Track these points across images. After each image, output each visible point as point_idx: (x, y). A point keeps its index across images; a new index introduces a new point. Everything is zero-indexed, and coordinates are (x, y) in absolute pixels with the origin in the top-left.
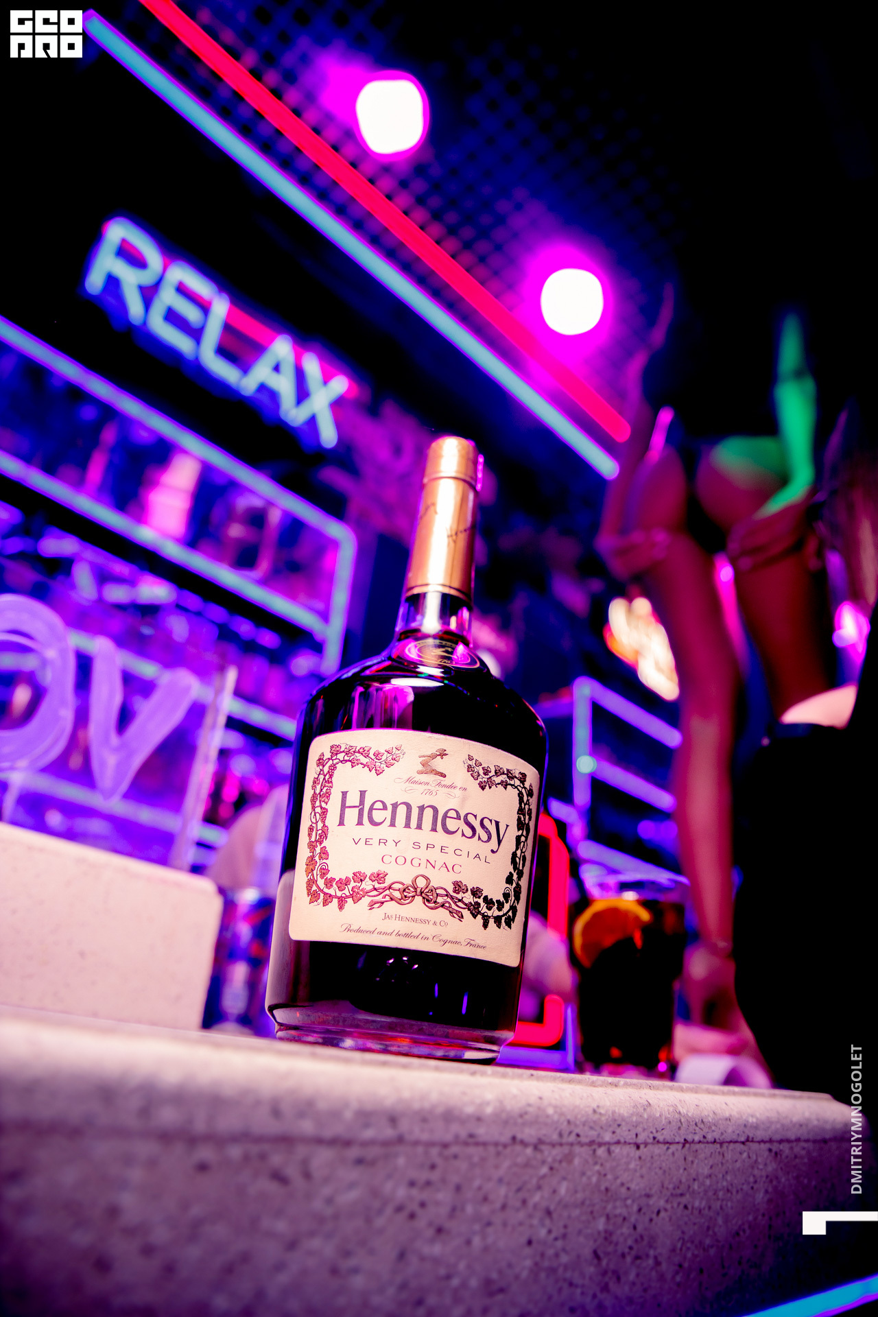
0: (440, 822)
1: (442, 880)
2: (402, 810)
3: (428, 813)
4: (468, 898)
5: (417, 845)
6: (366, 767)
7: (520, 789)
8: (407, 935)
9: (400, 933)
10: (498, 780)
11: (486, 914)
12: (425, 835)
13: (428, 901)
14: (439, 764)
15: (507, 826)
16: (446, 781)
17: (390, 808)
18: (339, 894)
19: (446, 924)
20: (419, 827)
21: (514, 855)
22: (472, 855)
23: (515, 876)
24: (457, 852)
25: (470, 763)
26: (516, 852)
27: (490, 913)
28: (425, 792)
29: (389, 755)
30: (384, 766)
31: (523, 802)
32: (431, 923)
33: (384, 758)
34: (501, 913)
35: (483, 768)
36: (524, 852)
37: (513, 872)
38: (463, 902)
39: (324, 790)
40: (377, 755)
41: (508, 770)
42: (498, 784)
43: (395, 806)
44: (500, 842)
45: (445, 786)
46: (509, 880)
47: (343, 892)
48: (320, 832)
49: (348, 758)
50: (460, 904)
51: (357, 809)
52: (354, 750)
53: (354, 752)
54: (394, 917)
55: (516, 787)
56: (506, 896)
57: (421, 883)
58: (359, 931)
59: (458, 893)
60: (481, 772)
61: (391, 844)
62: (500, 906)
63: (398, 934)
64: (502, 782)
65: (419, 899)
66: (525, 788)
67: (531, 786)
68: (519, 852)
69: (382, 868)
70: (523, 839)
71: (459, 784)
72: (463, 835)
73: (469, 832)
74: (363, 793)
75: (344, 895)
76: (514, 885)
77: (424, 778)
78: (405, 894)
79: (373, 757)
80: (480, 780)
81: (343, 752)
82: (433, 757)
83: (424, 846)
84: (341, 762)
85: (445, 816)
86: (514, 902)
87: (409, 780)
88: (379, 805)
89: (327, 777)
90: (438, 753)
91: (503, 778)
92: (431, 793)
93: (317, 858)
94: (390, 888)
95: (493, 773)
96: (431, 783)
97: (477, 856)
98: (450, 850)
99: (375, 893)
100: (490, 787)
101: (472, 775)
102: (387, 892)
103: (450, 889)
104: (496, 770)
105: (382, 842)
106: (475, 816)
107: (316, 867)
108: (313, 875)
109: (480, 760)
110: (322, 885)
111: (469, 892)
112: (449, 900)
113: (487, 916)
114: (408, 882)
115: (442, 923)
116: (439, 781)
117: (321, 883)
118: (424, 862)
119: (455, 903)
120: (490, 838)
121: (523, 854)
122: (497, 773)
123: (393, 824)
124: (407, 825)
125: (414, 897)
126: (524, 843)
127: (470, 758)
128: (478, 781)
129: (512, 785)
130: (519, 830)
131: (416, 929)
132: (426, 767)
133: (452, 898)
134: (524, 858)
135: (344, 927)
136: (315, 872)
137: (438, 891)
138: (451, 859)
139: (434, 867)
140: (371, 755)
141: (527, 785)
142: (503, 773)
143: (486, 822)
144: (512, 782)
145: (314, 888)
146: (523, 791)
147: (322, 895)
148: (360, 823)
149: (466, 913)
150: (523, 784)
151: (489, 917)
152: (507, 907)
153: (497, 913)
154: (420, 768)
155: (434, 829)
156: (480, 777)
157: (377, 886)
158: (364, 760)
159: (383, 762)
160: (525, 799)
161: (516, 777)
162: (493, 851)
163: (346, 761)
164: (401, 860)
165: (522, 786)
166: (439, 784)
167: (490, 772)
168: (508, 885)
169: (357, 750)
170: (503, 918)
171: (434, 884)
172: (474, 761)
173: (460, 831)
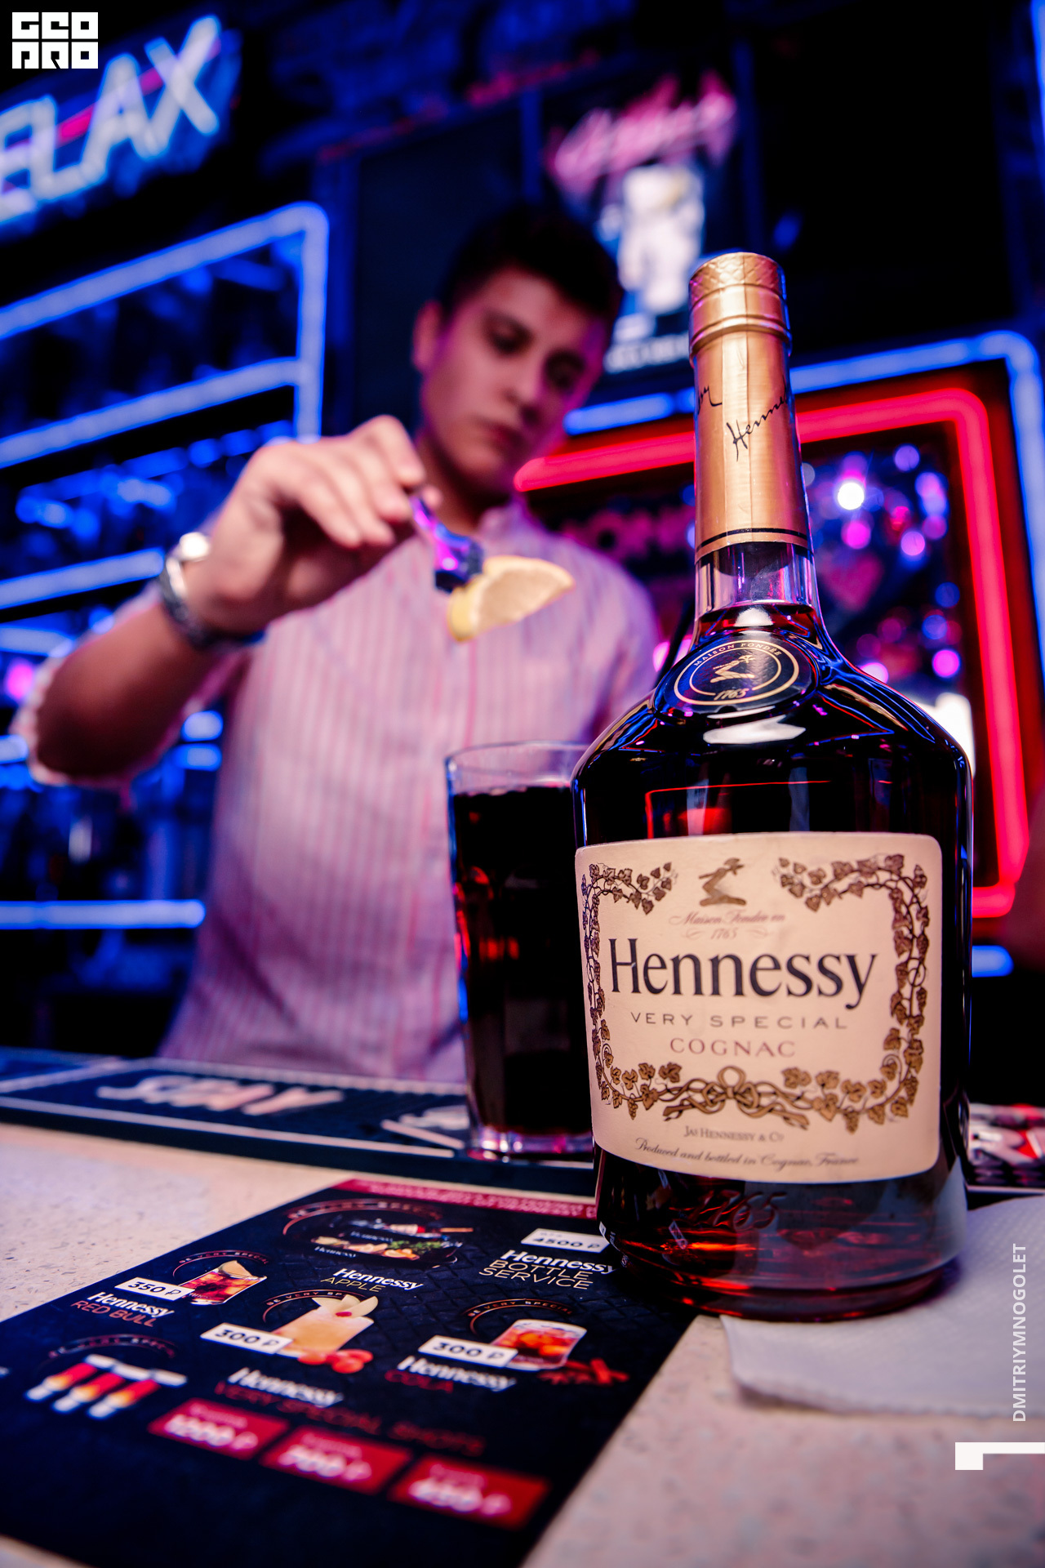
0: (748, 980)
1: (765, 1071)
2: (687, 968)
3: (727, 969)
4: (813, 1091)
5: (716, 1021)
6: (631, 902)
7: (892, 885)
8: (722, 1159)
9: (711, 1156)
10: (841, 885)
11: (850, 1109)
12: (727, 1003)
13: (745, 1105)
14: (731, 884)
15: (873, 957)
16: (748, 911)
17: (670, 965)
18: (628, 1093)
19: (781, 1137)
20: (716, 991)
21: (898, 996)
22: (811, 1022)
23: (904, 1032)
24: (784, 1023)
25: (784, 871)
26: (899, 992)
27: (858, 1106)
28: (718, 934)
29: (656, 880)
30: (652, 898)
31: (903, 902)
32: (756, 1138)
33: (651, 885)
34: (881, 1099)
35: (811, 875)
36: (920, 985)
37: (896, 1025)
38: (806, 1100)
39: (593, 934)
40: (643, 881)
41: (860, 863)
42: (844, 892)
43: (676, 961)
44: (860, 987)
45: (747, 919)
46: (893, 1039)
47: (632, 1091)
48: (597, 997)
49: (607, 887)
50: (800, 1103)
51: (629, 969)
52: (612, 875)
53: (614, 878)
54: (699, 1132)
55: (881, 886)
56: (889, 1068)
57: (731, 1079)
58: (656, 1150)
59: (793, 1085)
60: (807, 881)
61: (679, 1021)
62: (878, 1087)
63: (709, 1158)
64: (851, 885)
65: (731, 1104)
66: (904, 879)
67: (918, 868)
68: (906, 991)
69: (675, 1059)
70: (913, 964)
71: (770, 912)
72: (790, 993)
73: (798, 986)
74: (633, 942)
75: (632, 1096)
76: (904, 1045)
77: (712, 911)
78: (711, 1097)
79: (637, 886)
80: (807, 895)
81: (602, 877)
82: (719, 874)
83: (727, 1021)
84: (603, 892)
85: (754, 968)
86: (908, 1071)
87: (691, 918)
88: (655, 962)
89: (593, 914)
90: (727, 867)
91: (852, 878)
92: (726, 934)
93: (599, 1035)
94: (687, 1088)
95: (830, 876)
96: (723, 918)
97: (821, 1022)
98: (771, 1022)
99: (668, 1096)
100: (828, 903)
101: (791, 891)
102: (685, 1095)
103: (779, 1082)
104: (835, 871)
105: (668, 1018)
106: (807, 958)
107: (601, 1048)
108: (599, 1058)
109: (802, 861)
110: (610, 1078)
111: (814, 1083)
112: (780, 1100)
113: (853, 1111)
114: (712, 1078)
115: (774, 1137)
116: (736, 913)
117: (607, 1071)
118: (731, 1047)
119: (792, 1103)
120: (839, 985)
121: (917, 989)
122: (838, 877)
123: (677, 991)
124: (698, 991)
125: (723, 1101)
126: (917, 970)
127: (784, 863)
128: (804, 899)
129: (872, 885)
130: (900, 954)
131: (734, 1148)
132: (714, 893)
133: (785, 1096)
134: (922, 994)
135: (640, 1142)
136: (600, 1054)
137: (761, 1089)
138: (773, 1036)
139: (748, 1052)
140: (634, 882)
141: (908, 871)
142: (853, 871)
143: (830, 964)
144: (873, 880)
145: (603, 1079)
146: (901, 885)
147: (611, 1091)
148: (636, 990)
149: (812, 1116)
150: (899, 875)
151: (858, 1113)
152: (892, 1086)
153: (872, 1102)
154: (703, 895)
155: (739, 992)
156: (807, 890)
157: (671, 1085)
158: (628, 891)
159: (651, 893)
160: (907, 896)
161: (880, 869)
162: (849, 1007)
163: (609, 891)
164: (697, 1046)
165: (895, 877)
166: (738, 918)
167: (825, 876)
168: (890, 1052)
169: (616, 874)
170: (888, 1108)
171: (752, 1077)
172: (791, 867)
173: (783, 991)
